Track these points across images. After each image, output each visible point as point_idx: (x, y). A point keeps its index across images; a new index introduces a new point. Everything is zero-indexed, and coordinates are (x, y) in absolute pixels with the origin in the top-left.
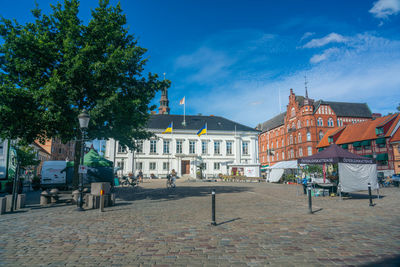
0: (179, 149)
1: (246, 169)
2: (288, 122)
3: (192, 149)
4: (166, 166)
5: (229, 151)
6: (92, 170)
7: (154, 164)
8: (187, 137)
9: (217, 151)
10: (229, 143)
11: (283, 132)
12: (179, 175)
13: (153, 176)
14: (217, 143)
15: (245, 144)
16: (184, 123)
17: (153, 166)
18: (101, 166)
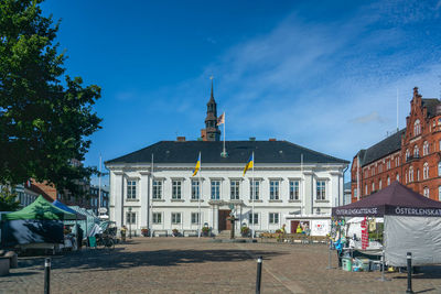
0: (215, 192)
1: (313, 223)
2: (407, 146)
3: (235, 193)
4: (195, 218)
5: (294, 195)
6: (36, 225)
7: (179, 215)
8: (226, 175)
9: (274, 195)
10: (294, 183)
11: (398, 163)
12: (215, 231)
13: (176, 233)
14: (274, 183)
15: (321, 183)
16: (224, 153)
17: (176, 218)
18: (47, 219)
